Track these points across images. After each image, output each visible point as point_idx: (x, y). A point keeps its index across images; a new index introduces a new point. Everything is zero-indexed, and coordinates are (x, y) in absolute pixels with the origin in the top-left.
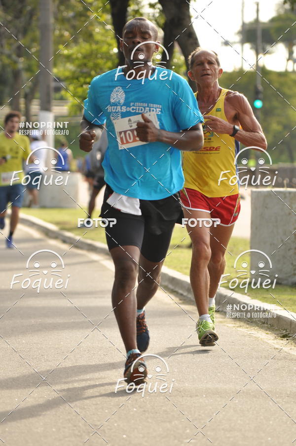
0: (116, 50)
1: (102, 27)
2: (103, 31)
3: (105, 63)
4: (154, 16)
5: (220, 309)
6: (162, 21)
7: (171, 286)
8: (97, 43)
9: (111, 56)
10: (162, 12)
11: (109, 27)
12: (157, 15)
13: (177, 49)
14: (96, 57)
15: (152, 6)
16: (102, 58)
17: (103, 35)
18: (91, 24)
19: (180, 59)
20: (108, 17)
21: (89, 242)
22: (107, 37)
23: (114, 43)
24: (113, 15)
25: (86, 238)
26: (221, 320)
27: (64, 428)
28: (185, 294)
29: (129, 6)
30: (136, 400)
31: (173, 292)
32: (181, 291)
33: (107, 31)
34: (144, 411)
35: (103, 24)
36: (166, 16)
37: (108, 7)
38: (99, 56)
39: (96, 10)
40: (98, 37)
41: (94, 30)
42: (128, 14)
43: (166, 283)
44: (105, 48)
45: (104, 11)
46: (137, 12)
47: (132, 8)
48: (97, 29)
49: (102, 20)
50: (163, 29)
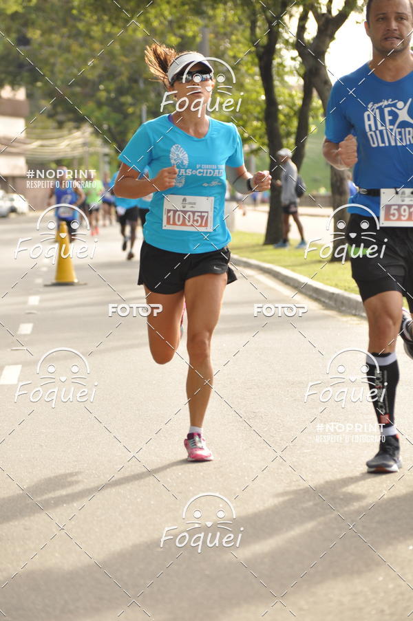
0: (263, 97)
1: (251, 78)
2: (252, 81)
3: (255, 108)
4: (295, 67)
5: (357, 313)
6: (302, 72)
7: (314, 295)
8: (247, 91)
9: (259, 102)
10: (303, 63)
11: (258, 78)
12: (298, 66)
13: (315, 93)
14: (247, 103)
15: (293, 59)
16: (252, 104)
17: (252, 85)
18: (243, 76)
19: (317, 103)
20: (256, 69)
21: (245, 259)
22: (255, 86)
23: (262, 91)
24: (261, 68)
25: (243, 257)
26: (359, 322)
27: (229, 415)
28: (327, 301)
29: (273, 59)
30: (288, 391)
31: (316, 300)
32: (323, 299)
33: (255, 81)
34: (295, 400)
35: (252, 76)
36: (306, 67)
37: (256, 60)
38: (249, 102)
39: (246, 64)
40: (248, 87)
41: (244, 81)
42: (273, 66)
43: (311, 293)
44: (254, 96)
45: (253, 64)
46: (281, 64)
47: (276, 61)
48: (248, 80)
49: (250, 72)
50: (303, 78)
